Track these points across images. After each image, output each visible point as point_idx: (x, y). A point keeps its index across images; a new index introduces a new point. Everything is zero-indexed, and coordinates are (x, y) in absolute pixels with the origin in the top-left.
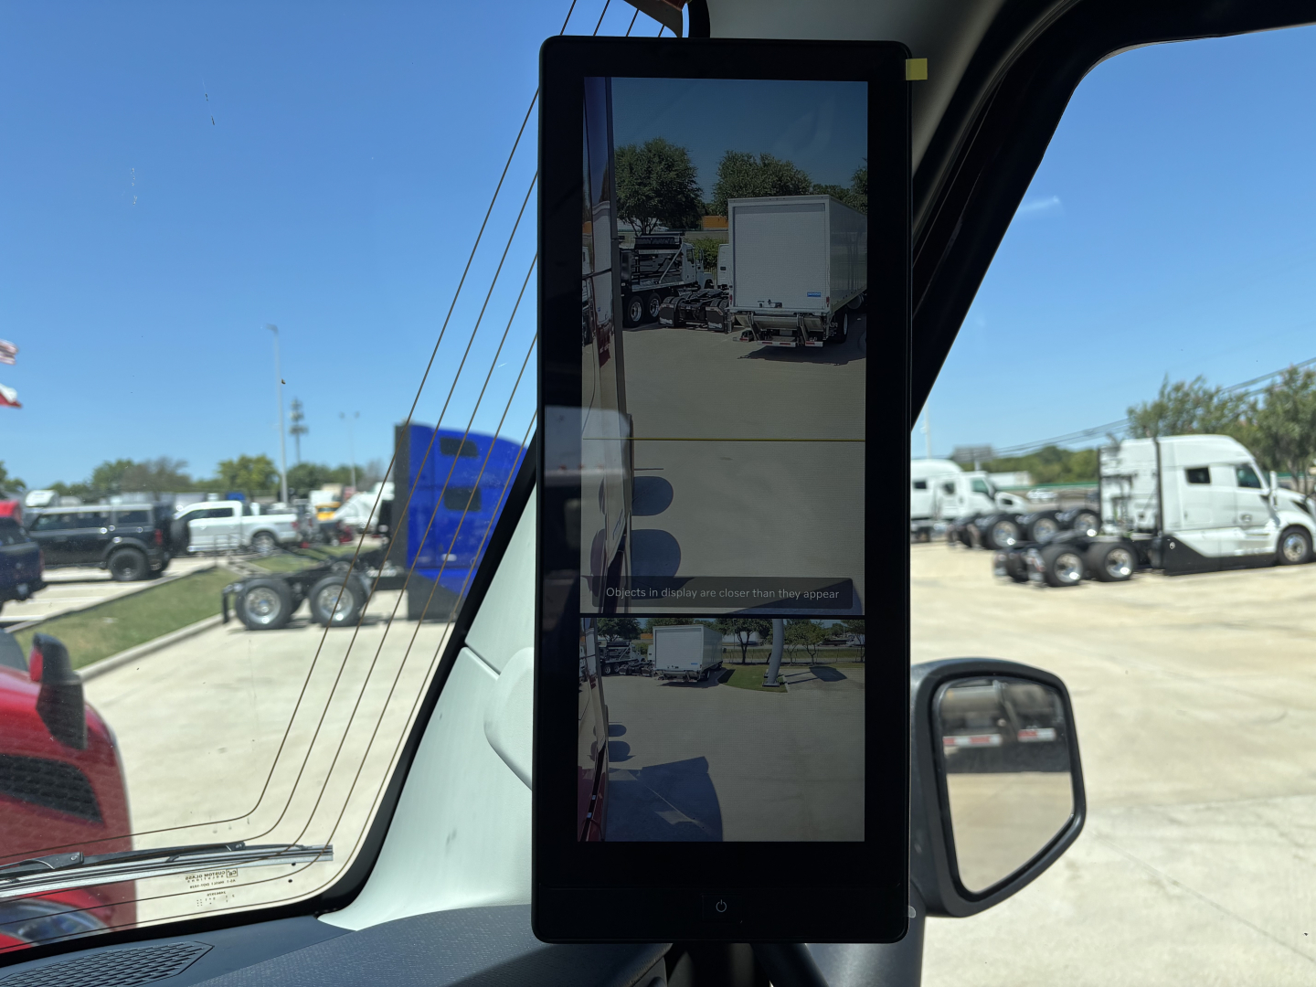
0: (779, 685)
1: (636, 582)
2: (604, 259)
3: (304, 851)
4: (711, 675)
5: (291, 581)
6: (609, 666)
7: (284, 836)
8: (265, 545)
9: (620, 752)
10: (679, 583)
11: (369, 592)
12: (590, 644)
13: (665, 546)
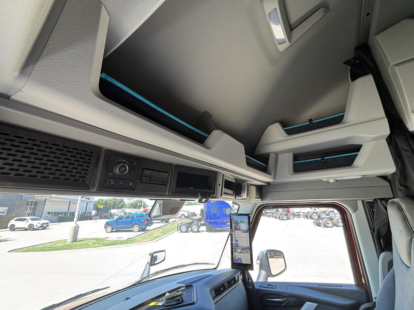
0: (245, 253)
1: (236, 246)
2: (233, 226)
3: (213, 264)
4: (241, 252)
5: (188, 224)
6: (235, 252)
7: (212, 263)
8: (183, 217)
9: (236, 257)
10: (239, 246)
11: (200, 226)
12: (234, 250)
13: (238, 244)
